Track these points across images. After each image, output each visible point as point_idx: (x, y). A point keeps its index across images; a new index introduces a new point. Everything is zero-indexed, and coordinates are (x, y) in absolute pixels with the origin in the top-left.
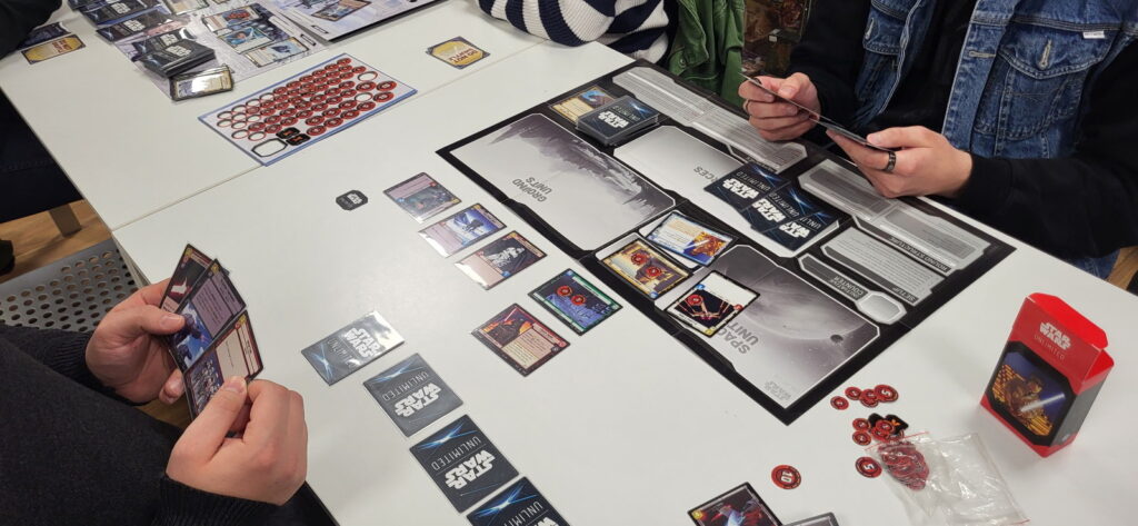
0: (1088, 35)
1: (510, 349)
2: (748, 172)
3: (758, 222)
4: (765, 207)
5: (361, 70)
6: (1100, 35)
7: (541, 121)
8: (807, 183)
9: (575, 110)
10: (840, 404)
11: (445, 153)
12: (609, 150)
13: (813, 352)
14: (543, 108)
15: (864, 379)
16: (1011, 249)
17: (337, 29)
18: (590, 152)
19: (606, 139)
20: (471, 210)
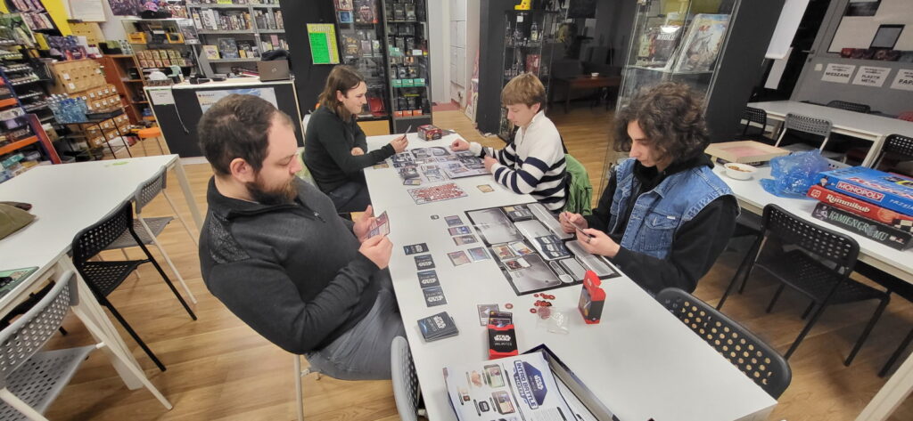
0: (669, 217)
1: (454, 260)
2: (552, 236)
3: (545, 249)
4: (550, 247)
5: (456, 187)
6: (674, 218)
7: (500, 211)
8: (568, 244)
9: (509, 210)
10: (537, 296)
11: (466, 213)
12: (513, 222)
13: (538, 283)
14: (502, 208)
15: (547, 293)
16: (619, 275)
17: (454, 175)
18: (507, 221)
19: (513, 218)
20: (465, 227)
